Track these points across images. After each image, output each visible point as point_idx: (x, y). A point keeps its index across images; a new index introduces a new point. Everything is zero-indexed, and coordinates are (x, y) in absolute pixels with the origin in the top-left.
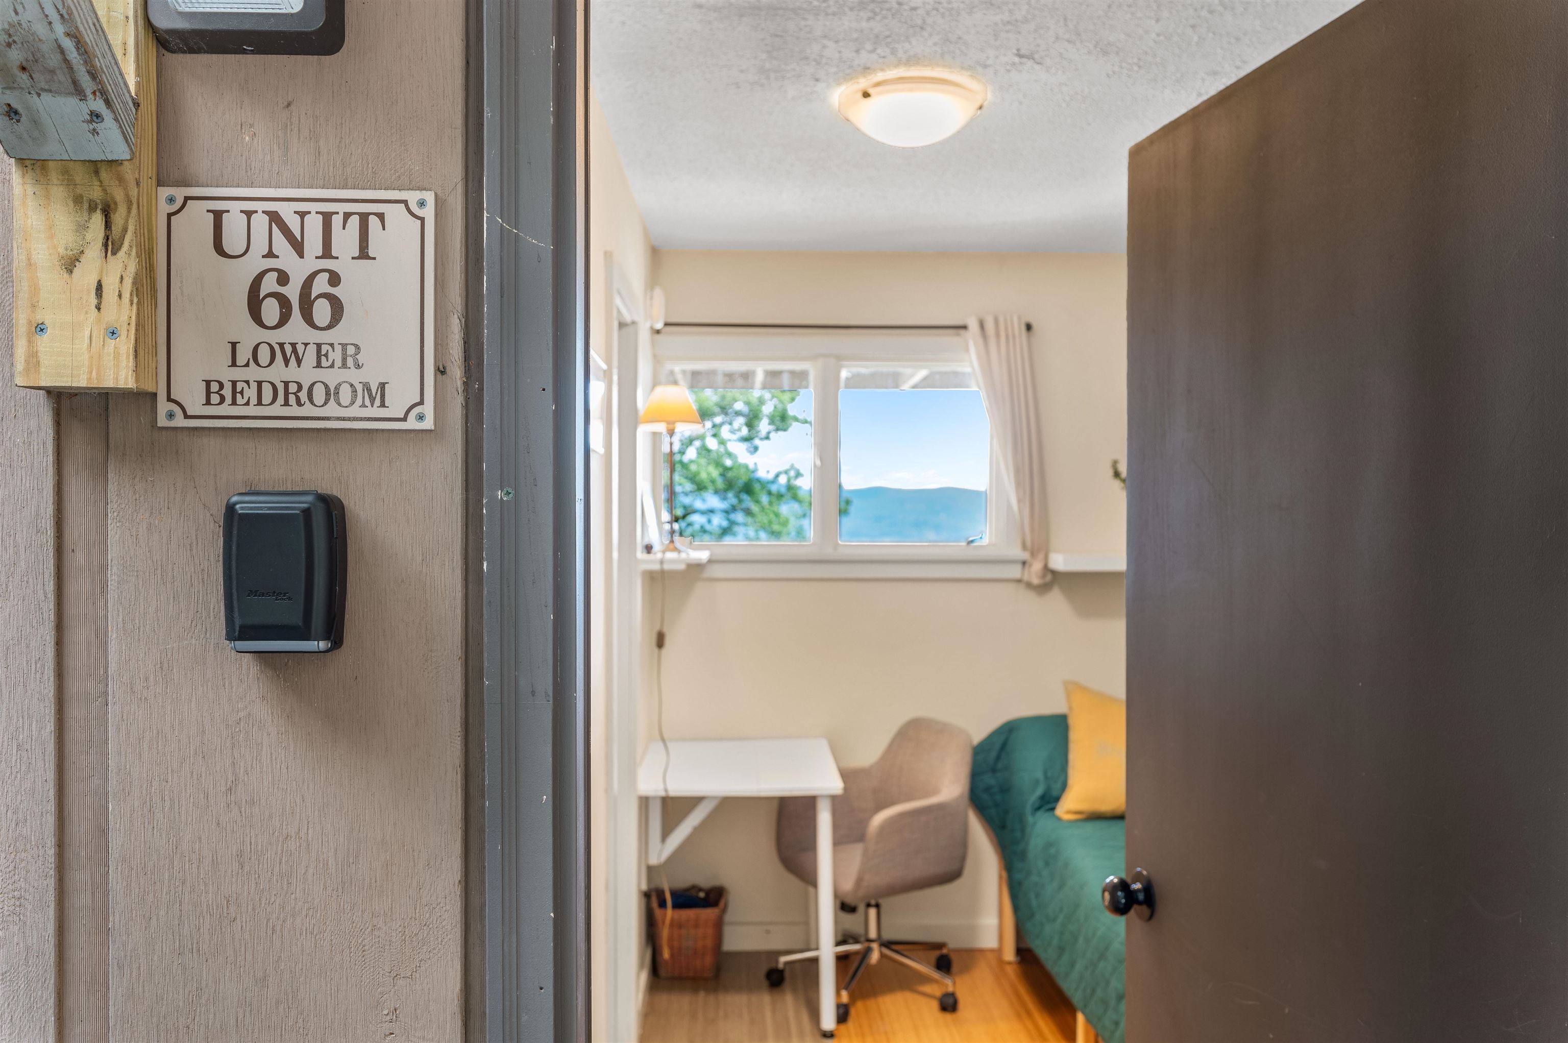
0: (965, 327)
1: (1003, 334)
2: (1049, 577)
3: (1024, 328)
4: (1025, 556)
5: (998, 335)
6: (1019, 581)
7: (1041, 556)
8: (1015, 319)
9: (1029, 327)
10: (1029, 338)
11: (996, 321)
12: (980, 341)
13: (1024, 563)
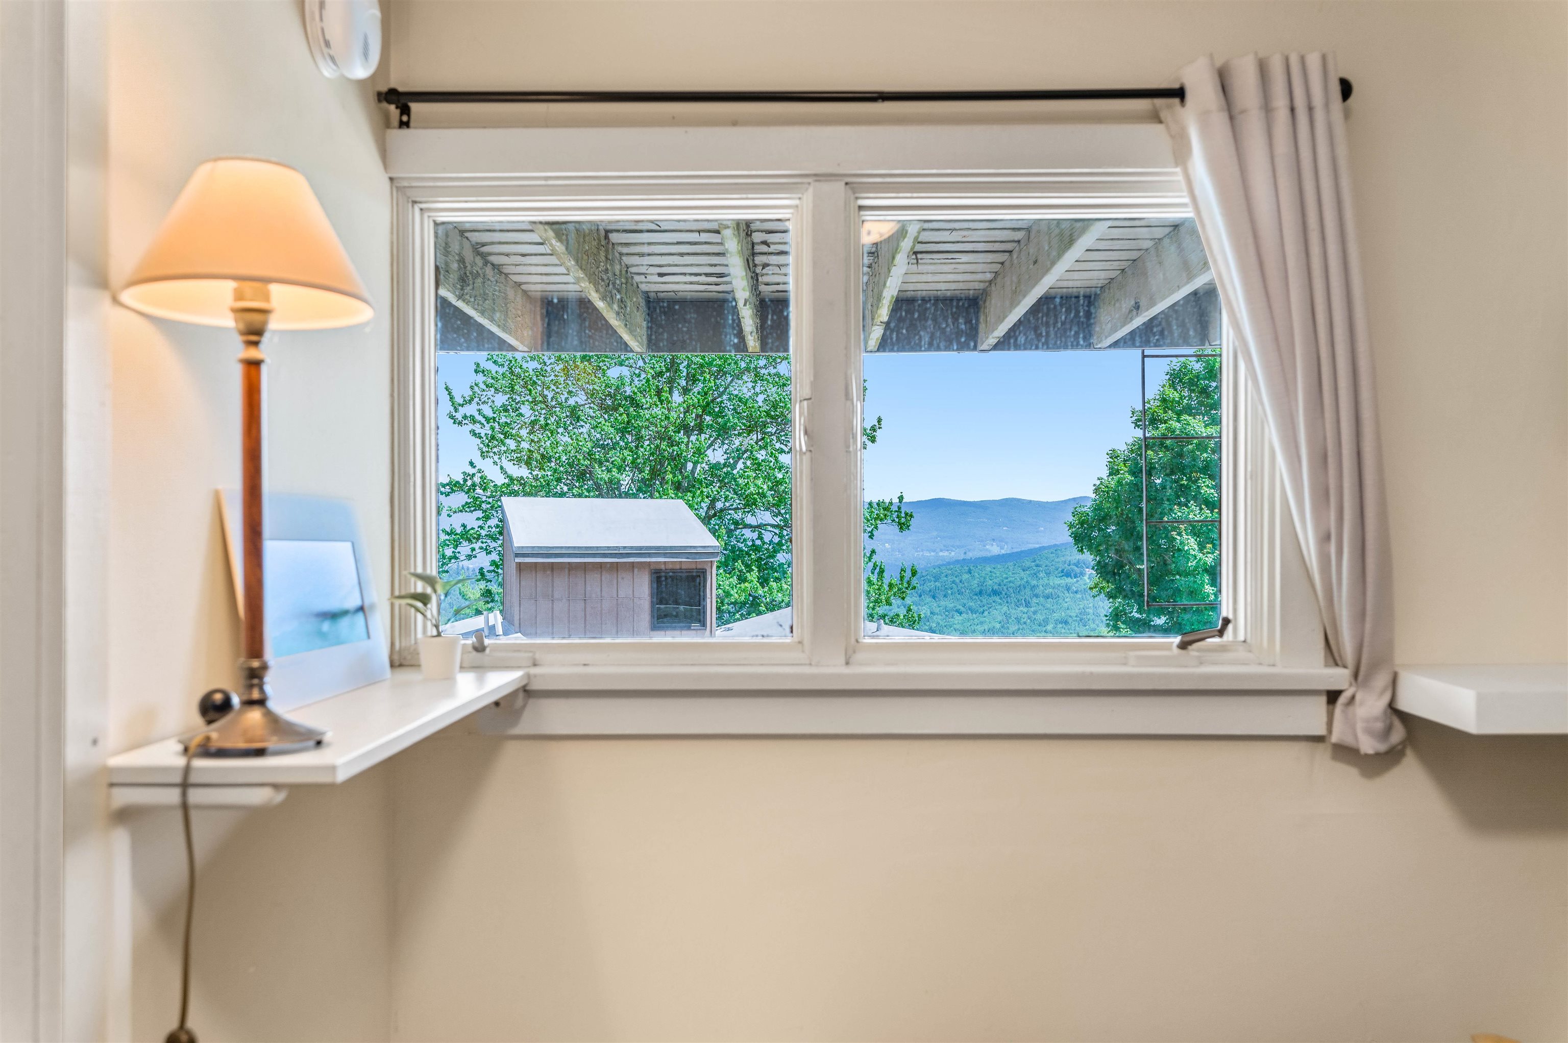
0: (1179, 93)
1: (1280, 103)
2: (1398, 733)
3: (1335, 90)
4: (1338, 677)
5: (1267, 108)
6: (1319, 739)
7: (1381, 680)
8: (1314, 62)
9: (1346, 89)
10: (1347, 115)
11: (1263, 69)
12: (1220, 120)
13: (1333, 696)
